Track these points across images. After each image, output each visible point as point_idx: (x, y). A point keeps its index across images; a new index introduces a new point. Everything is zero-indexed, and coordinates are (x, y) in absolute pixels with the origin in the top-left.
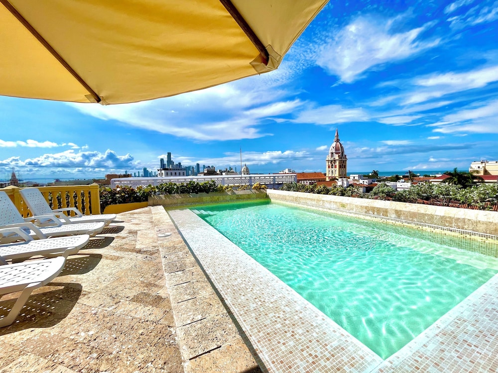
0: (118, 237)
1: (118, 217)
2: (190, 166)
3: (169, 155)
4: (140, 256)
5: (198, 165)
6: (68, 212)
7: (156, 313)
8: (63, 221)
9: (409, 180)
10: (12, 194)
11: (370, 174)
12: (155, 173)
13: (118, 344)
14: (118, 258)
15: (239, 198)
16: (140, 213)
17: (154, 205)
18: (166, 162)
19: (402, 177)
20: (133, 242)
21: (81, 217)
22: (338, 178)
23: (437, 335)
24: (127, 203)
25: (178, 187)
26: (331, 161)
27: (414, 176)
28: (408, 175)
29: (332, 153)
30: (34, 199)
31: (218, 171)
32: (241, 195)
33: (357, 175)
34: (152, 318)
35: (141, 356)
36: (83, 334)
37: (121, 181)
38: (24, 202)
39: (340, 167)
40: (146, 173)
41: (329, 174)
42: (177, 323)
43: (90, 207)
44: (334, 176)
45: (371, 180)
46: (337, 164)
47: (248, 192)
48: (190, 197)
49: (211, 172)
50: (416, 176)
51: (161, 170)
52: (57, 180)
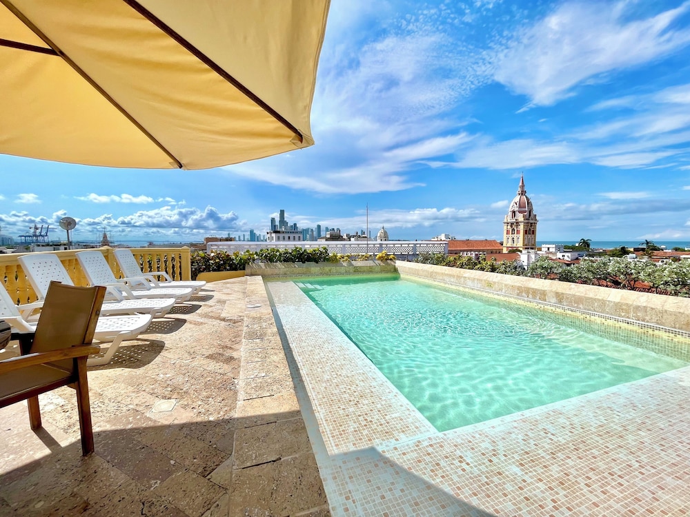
0: (205, 305)
1: (209, 286)
2: (309, 229)
3: (282, 213)
4: (223, 323)
5: (319, 227)
6: (159, 277)
7: (226, 368)
8: (152, 285)
9: (645, 255)
10: (106, 254)
11: (577, 245)
12: (264, 236)
13: (189, 384)
14: (202, 323)
15: (357, 270)
16: (234, 283)
17: (252, 275)
18: (277, 223)
19: (632, 250)
20: (220, 311)
21: (170, 282)
22: (521, 249)
23: (515, 421)
24: (221, 271)
25: (281, 254)
26: (512, 224)
27: (655, 249)
28: (644, 246)
29: (514, 212)
30: (127, 261)
31: (345, 235)
32: (360, 267)
33: (554, 246)
34: (221, 371)
35: (205, 394)
36: (162, 376)
37: (218, 246)
38: (117, 263)
39: (526, 232)
40: (253, 237)
41: (508, 243)
42: (242, 375)
43: (180, 273)
44: (515, 245)
45: (576, 254)
46: (521, 227)
47: (370, 263)
48: (295, 267)
49: (336, 237)
50: (658, 249)
51: (271, 233)
52: (151, 244)
